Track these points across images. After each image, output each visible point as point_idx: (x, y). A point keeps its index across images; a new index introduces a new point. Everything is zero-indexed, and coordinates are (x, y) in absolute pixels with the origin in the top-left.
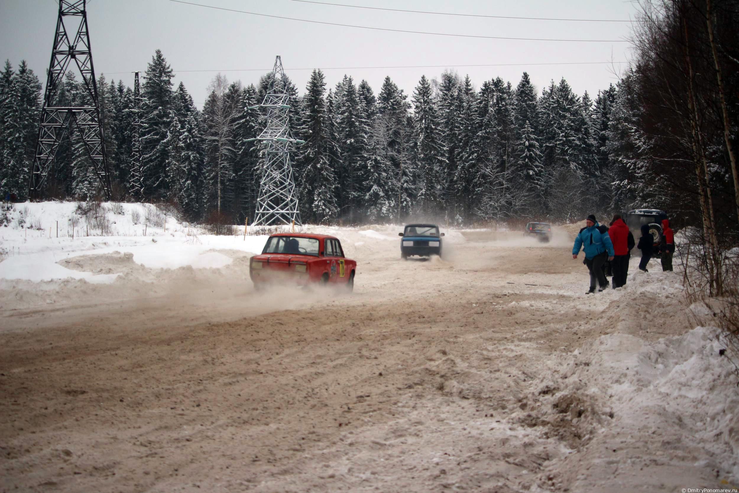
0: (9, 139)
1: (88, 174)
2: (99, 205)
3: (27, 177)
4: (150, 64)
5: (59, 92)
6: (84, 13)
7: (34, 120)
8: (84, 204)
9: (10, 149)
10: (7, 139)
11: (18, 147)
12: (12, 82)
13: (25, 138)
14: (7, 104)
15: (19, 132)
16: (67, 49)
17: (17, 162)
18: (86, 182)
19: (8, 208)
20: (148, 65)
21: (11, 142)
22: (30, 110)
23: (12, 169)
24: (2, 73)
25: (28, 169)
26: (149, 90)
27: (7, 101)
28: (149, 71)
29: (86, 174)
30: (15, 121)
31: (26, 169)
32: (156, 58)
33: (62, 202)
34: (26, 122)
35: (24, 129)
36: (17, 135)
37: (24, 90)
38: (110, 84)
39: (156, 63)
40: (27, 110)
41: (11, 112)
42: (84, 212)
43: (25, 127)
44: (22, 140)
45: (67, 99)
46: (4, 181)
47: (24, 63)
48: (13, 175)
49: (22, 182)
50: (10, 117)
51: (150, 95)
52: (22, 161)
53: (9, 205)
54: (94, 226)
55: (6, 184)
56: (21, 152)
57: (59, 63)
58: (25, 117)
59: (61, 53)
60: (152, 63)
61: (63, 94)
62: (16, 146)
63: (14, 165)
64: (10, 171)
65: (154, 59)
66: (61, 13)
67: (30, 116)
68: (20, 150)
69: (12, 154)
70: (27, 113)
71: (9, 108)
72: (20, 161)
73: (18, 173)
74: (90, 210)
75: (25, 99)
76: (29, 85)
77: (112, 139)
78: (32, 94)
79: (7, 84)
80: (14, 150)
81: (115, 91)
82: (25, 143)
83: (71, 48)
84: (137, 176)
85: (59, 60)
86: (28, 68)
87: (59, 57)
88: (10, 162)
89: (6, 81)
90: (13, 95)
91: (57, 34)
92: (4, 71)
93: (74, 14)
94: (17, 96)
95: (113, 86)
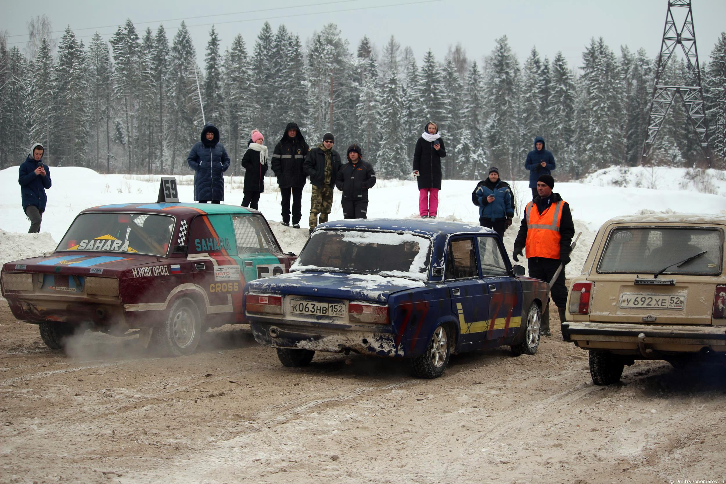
0: (595, 109)
1: (663, 143)
2: (704, 172)
3: (611, 143)
4: (716, 45)
5: (633, 66)
6: (689, 5)
7: (617, 92)
8: (691, 170)
9: (595, 117)
10: (592, 108)
11: (602, 115)
12: (597, 58)
13: (609, 108)
14: (593, 77)
15: (604, 102)
16: (676, 36)
17: (601, 128)
18: (663, 149)
19: (625, 172)
20: (714, 46)
21: (596, 111)
22: (613, 83)
23: (597, 136)
24: (588, 49)
25: (612, 136)
26: (715, 68)
27: (593, 74)
28: (715, 51)
29: (661, 142)
30: (600, 92)
31: (610, 136)
32: (721, 40)
33: (670, 168)
34: (610, 94)
35: (608, 99)
36: (602, 105)
37: (608, 65)
38: (681, 62)
39: (721, 44)
40: (611, 83)
41: (597, 84)
42: (693, 178)
43: (609, 98)
44: (606, 109)
45: (640, 74)
46: (589, 146)
47: (601, 40)
48: (598, 141)
49: (605, 148)
50: (595, 89)
51: (715, 73)
52: (606, 128)
53: (626, 169)
54: (702, 190)
55: (590, 149)
56: (605, 121)
57: (668, 48)
58: (609, 89)
59: (669, 39)
60: (718, 44)
61: (636, 68)
62: (601, 115)
63: (599, 132)
64: (595, 137)
65: (719, 41)
66: (670, 5)
67: (614, 88)
68: (604, 119)
69: (597, 122)
70: (611, 85)
71: (594, 80)
72: (604, 128)
73: (602, 139)
74: (697, 175)
75: (610, 73)
76: (613, 60)
77: (682, 111)
78: (615, 68)
79: (592, 59)
80: (599, 118)
81: (684, 68)
82: (609, 113)
83: (679, 35)
84: (721, 147)
85: (668, 46)
86: (605, 44)
87: (669, 42)
88: (595, 129)
89: (592, 57)
90: (598, 69)
91: (666, 23)
92: (590, 47)
93: (681, 5)
94: (602, 70)
95: (682, 63)
